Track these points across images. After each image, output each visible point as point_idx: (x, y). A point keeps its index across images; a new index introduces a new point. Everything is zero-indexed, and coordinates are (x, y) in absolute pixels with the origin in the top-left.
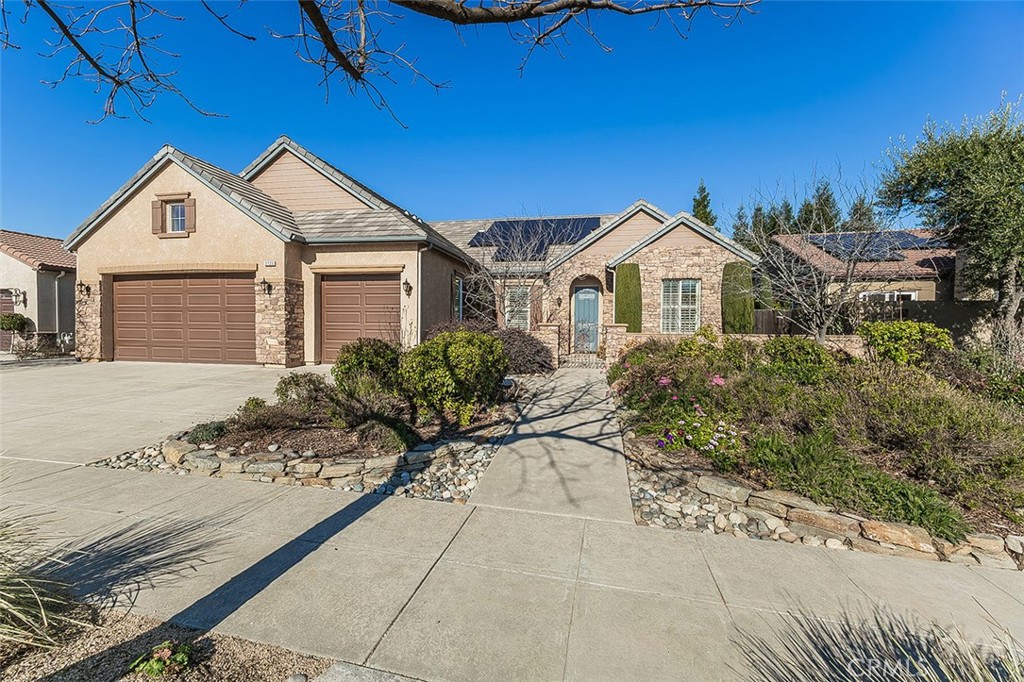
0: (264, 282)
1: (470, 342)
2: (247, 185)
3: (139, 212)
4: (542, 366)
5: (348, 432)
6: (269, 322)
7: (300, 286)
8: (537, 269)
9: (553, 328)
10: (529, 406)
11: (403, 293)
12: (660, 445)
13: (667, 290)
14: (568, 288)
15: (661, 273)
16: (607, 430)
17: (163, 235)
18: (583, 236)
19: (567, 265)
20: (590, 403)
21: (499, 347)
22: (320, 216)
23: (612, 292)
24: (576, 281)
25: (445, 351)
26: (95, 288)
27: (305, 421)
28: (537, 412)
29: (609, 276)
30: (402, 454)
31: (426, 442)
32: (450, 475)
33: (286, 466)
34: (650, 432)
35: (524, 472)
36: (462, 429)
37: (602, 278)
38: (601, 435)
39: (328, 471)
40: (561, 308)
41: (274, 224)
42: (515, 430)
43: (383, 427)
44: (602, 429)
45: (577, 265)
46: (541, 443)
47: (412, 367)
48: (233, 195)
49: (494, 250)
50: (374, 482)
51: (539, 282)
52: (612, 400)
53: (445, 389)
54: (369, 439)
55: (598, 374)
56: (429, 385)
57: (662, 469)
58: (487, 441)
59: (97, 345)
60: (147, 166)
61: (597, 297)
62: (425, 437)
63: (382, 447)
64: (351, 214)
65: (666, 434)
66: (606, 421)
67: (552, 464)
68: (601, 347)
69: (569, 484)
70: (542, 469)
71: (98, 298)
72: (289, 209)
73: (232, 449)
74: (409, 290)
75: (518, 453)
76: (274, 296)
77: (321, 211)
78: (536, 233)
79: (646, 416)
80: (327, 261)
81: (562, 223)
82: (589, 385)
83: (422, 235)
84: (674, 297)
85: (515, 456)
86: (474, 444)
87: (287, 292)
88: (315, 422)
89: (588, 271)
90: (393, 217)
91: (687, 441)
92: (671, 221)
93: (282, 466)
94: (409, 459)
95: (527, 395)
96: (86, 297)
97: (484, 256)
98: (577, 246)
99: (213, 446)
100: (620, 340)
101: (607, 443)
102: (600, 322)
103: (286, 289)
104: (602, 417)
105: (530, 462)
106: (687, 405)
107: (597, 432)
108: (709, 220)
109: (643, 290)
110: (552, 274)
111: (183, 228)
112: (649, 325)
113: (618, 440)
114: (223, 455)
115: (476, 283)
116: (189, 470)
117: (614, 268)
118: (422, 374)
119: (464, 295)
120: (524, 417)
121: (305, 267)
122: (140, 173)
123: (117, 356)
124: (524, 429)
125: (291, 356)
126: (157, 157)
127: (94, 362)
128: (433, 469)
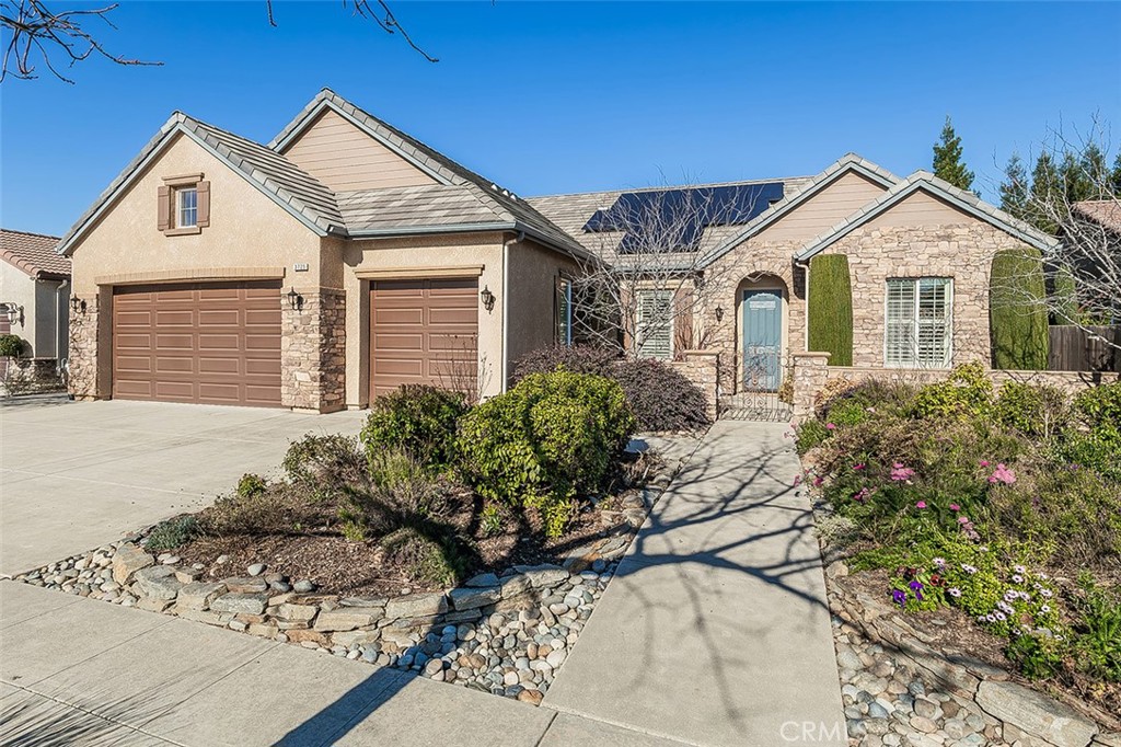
0: (293, 294)
1: (571, 393)
2: (278, 160)
3: (144, 201)
4: (689, 419)
5: (369, 545)
6: (299, 348)
7: (341, 297)
8: (684, 265)
9: (708, 358)
10: (666, 496)
11: (482, 307)
12: (897, 597)
13: (894, 294)
14: (732, 292)
15: (885, 268)
16: (796, 554)
17: (172, 232)
18: (755, 214)
19: (731, 258)
20: (770, 493)
21: (619, 399)
22: (371, 198)
23: (804, 299)
24: (744, 282)
25: (526, 414)
26: (92, 304)
27: (314, 521)
28: (679, 509)
29: (799, 275)
30: (447, 591)
31: (488, 569)
32: (522, 635)
33: (267, 605)
34: (875, 566)
35: (650, 638)
36: (550, 544)
37: (788, 277)
38: (787, 563)
39: (327, 620)
40: (722, 323)
41: (307, 212)
42: (640, 545)
43: (422, 541)
44: (788, 551)
45: (748, 257)
46: (683, 576)
47: (475, 436)
48: (256, 174)
49: (617, 237)
50: (400, 642)
51: (688, 284)
52: (804, 488)
53: (525, 475)
54: (399, 562)
55: (782, 433)
56: (500, 466)
57: (902, 650)
58: (590, 567)
59: (92, 378)
60: (153, 141)
61: (779, 305)
62: (488, 558)
63: (417, 577)
64: (412, 193)
65: (909, 575)
66: (795, 533)
67: (700, 623)
68: (785, 385)
69: (730, 672)
70: (681, 634)
71: (94, 316)
72: (332, 189)
73: (200, 566)
74: (491, 301)
75: (641, 596)
76: (306, 313)
77: (374, 190)
78: (681, 212)
79: (866, 531)
80: (379, 262)
81: (723, 194)
82: (768, 453)
83: (509, 220)
84: (906, 306)
85: (635, 602)
86: (566, 575)
87: (323, 306)
88: (323, 524)
89: (764, 267)
90: (470, 194)
91: (949, 597)
92: (901, 186)
93: (260, 605)
94: (458, 602)
95: (663, 477)
96: (81, 316)
97: (604, 247)
98: (746, 227)
99: (175, 559)
100: (817, 378)
101: (796, 581)
102: (785, 343)
103: (321, 302)
104: (787, 525)
105: (660, 615)
106: (945, 519)
107: (780, 557)
108: (961, 179)
109: (855, 295)
110: (707, 272)
111: (194, 223)
112: (864, 351)
113: (816, 575)
114: (184, 577)
115: (590, 289)
116: (137, 598)
117: (807, 262)
118: (490, 448)
119: (573, 307)
120: (655, 519)
121: (348, 270)
122: (145, 151)
123: (115, 394)
124: (654, 545)
125: (328, 397)
126: (165, 129)
127: (89, 401)
128: (495, 620)
